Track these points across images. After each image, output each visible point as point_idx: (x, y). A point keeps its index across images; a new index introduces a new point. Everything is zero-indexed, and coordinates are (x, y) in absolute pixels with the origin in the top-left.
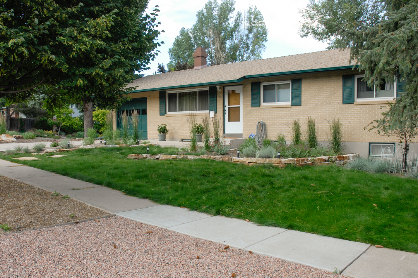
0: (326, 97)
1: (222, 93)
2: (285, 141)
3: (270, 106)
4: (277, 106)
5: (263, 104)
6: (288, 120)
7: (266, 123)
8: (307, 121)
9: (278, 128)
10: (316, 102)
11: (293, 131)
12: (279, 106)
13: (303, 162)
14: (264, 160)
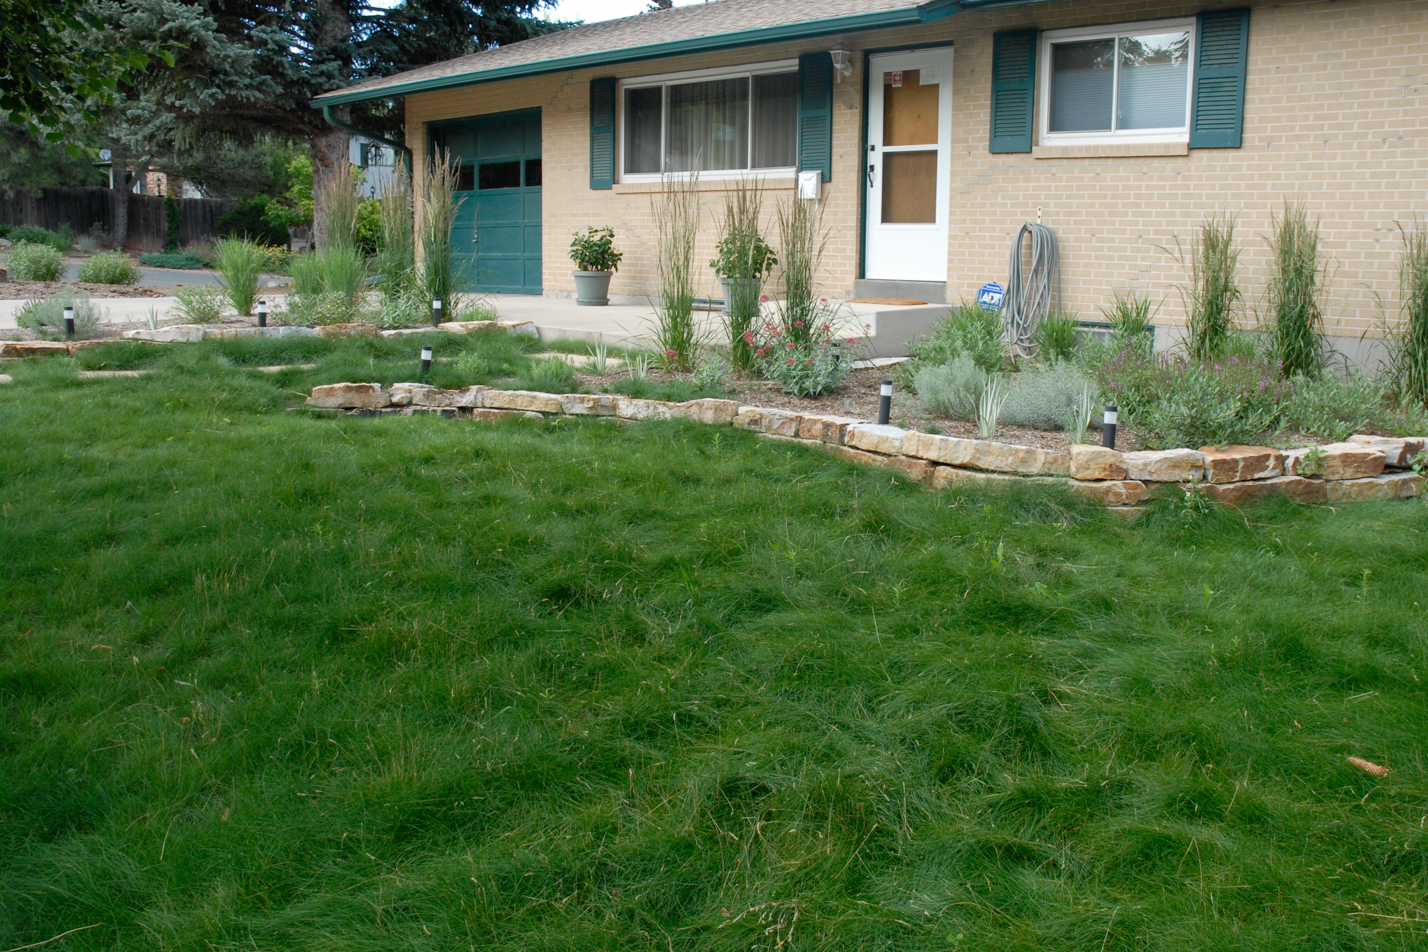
0: (1381, 104)
1: (859, 87)
2: (1151, 329)
3: (1080, 148)
4: (1119, 147)
5: (1050, 141)
6: (1168, 223)
7: (1060, 235)
8: (1272, 233)
9: (1120, 258)
10: (1322, 127)
11: (1196, 280)
12: (1127, 147)
13: (1256, 476)
14: (1021, 455)
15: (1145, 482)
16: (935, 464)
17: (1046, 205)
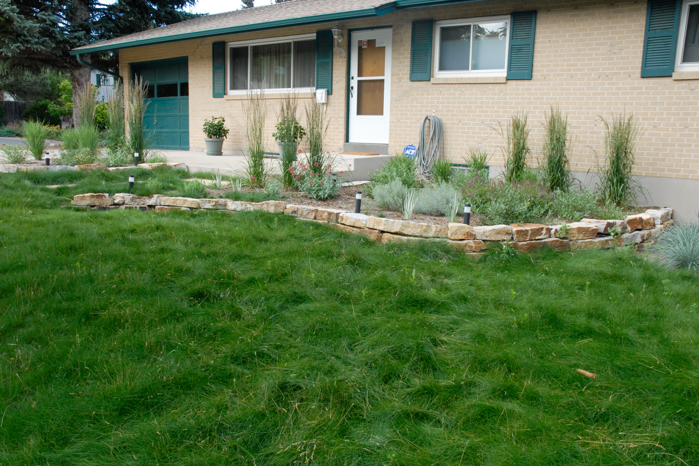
0: (598, 59)
2: (487, 168)
3: (454, 79)
4: (473, 79)
5: (439, 75)
6: (496, 116)
7: (444, 121)
8: (545, 121)
9: (473, 133)
10: (570, 70)
11: (509, 144)
12: (477, 78)
13: (537, 238)
14: (424, 228)
15: (484, 241)
16: (383, 232)
17: (437, 107)
